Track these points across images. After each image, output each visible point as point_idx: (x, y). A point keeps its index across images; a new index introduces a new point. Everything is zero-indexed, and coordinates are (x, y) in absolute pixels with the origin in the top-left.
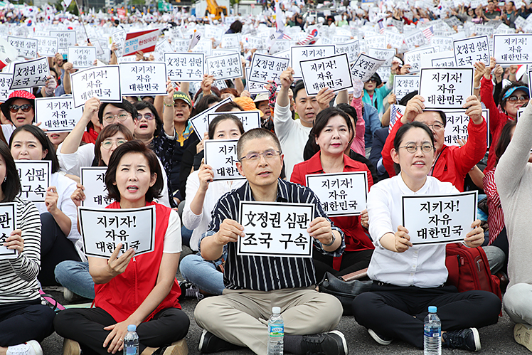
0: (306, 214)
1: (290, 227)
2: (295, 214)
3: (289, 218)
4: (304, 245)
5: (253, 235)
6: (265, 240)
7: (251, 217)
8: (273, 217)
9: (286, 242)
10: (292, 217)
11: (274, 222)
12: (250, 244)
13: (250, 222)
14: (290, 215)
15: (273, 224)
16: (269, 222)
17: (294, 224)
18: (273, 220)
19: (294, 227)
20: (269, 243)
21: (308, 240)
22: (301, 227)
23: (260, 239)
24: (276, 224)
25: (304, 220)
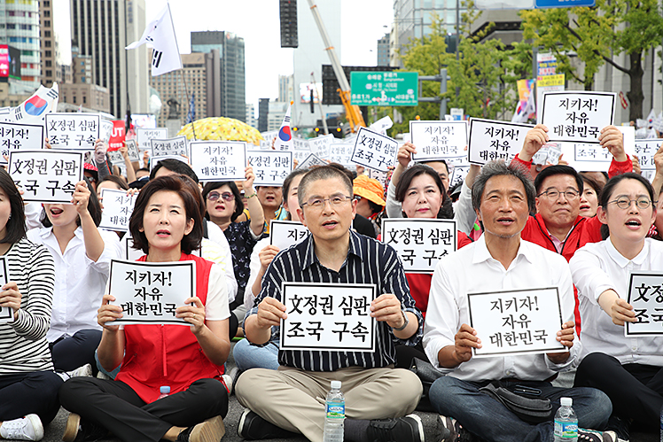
0: (365, 298)
1: (345, 314)
2: (351, 297)
3: (343, 302)
4: (364, 337)
5: (299, 324)
6: (315, 330)
7: (296, 301)
8: (324, 302)
9: (341, 333)
10: (348, 301)
11: (326, 308)
12: (296, 335)
13: (296, 308)
14: (345, 299)
15: (324, 311)
16: (319, 308)
17: (350, 310)
18: (324, 305)
19: (350, 314)
20: (319, 334)
21: (369, 330)
22: (360, 314)
23: (309, 330)
24: (328, 311)
25: (363, 305)
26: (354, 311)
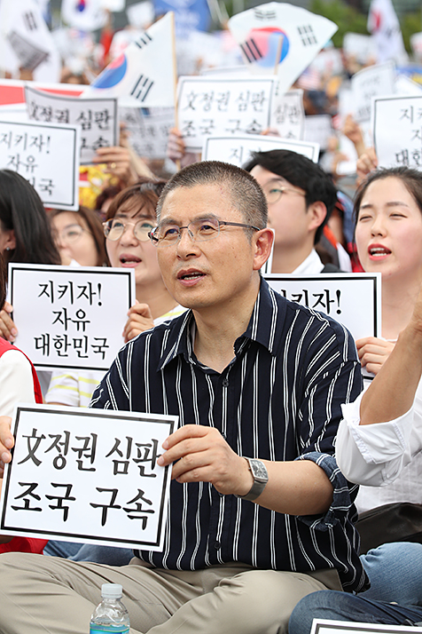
0: (155, 442)
1: (116, 472)
2: (130, 440)
3: (115, 448)
4: (145, 519)
5: (34, 486)
6: (60, 500)
7: (33, 441)
8: (81, 445)
9: (105, 508)
10: (123, 447)
11: (83, 458)
12: (27, 507)
13: (31, 455)
14: (118, 442)
15: (80, 463)
16: (72, 457)
17: (127, 464)
18: (80, 451)
19: (125, 472)
20: (66, 509)
21: (156, 507)
22: (142, 474)
23: (50, 498)
24: (87, 463)
25: (150, 456)
26: (133, 467)
